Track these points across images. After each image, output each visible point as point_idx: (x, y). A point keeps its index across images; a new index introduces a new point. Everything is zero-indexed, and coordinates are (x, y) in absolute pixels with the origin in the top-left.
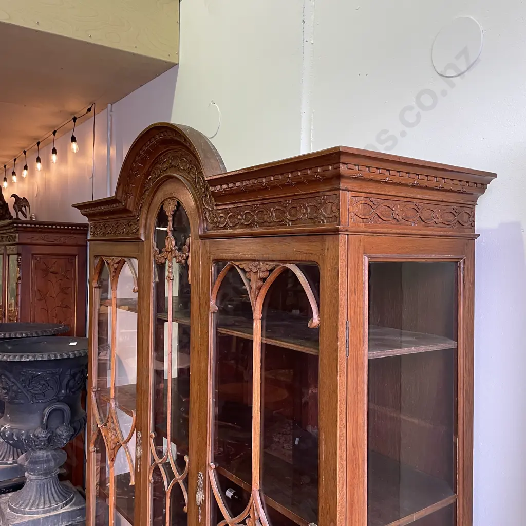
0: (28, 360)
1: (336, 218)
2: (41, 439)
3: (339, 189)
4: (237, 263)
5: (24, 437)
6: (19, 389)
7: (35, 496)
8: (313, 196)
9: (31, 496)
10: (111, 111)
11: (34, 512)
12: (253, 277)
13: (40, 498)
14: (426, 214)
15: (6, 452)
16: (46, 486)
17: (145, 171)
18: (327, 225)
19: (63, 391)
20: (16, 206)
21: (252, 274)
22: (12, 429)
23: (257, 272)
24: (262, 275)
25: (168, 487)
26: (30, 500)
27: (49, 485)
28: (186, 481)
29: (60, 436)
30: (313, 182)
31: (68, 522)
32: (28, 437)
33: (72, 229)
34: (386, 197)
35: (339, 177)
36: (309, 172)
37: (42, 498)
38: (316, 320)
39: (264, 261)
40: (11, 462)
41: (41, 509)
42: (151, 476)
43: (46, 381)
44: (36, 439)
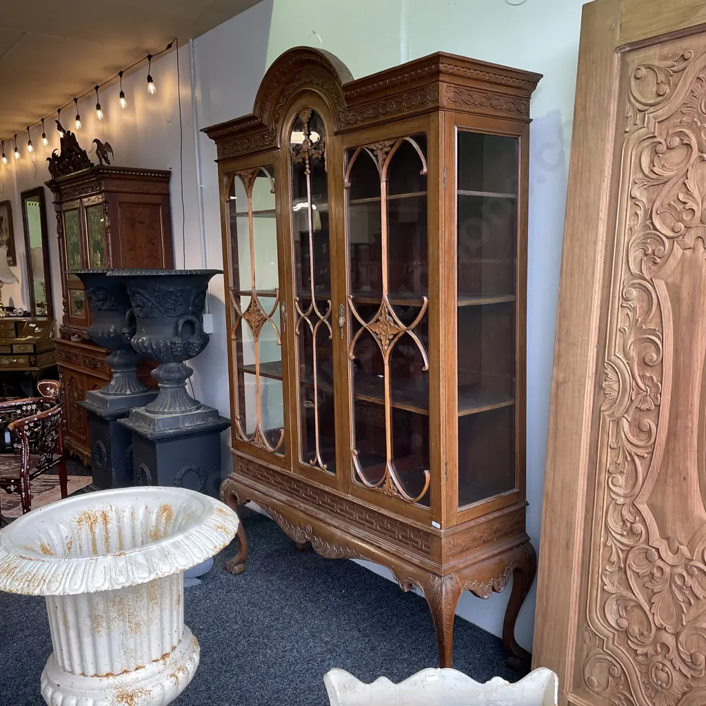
1: (437, 100)
2: (177, 345)
3: (439, 81)
4: (366, 146)
5: (161, 345)
6: (154, 304)
7: (171, 401)
8: (422, 88)
10: (193, 47)
11: (173, 412)
12: (379, 153)
14: (495, 102)
15: (123, 385)
17: (280, 88)
18: (431, 105)
19: (191, 308)
20: (99, 151)
21: (379, 151)
22: (150, 339)
23: (382, 149)
24: (386, 149)
25: (314, 330)
26: (167, 403)
28: (330, 320)
30: (422, 78)
32: (166, 345)
33: (155, 176)
34: (468, 89)
35: (438, 72)
36: (419, 71)
38: (425, 170)
39: (387, 140)
40: (130, 393)
41: (178, 409)
42: (297, 329)
43: (177, 296)
44: (173, 346)
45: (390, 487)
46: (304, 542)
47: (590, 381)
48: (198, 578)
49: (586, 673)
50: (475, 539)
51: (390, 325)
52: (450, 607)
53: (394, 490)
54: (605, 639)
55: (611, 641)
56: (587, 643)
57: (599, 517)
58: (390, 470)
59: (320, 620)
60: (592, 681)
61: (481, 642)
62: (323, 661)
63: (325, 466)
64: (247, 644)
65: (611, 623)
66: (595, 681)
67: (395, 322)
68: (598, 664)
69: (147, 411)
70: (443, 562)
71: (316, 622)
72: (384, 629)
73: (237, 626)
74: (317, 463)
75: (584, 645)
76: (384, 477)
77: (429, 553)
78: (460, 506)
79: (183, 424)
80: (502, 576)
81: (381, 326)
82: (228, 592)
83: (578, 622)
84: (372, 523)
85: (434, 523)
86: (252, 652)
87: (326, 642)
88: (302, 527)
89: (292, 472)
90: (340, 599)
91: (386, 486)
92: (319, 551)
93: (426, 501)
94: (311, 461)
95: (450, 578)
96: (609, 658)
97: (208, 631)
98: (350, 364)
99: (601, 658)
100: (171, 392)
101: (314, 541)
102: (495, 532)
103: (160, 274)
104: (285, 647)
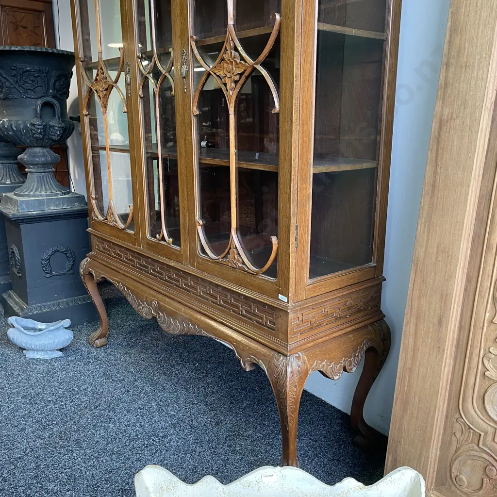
0: (17, 49)
2: (37, 126)
5: (22, 127)
6: (12, 84)
7: (38, 185)
9: (34, 186)
11: (39, 195)
13: (41, 185)
15: (3, 175)
16: (45, 179)
19: (51, 91)
22: (11, 121)
26: (33, 187)
27: (47, 178)
29: (53, 126)
31: (68, 205)
32: (26, 126)
37: (44, 186)
40: (10, 183)
41: (43, 193)
42: (141, 92)
43: (35, 77)
44: (33, 128)
45: (235, 258)
46: (151, 317)
47: (487, 113)
48: (61, 350)
49: (453, 470)
50: (326, 316)
51: (235, 61)
52: (295, 389)
53: (238, 261)
54: (483, 434)
55: (490, 438)
56: (458, 436)
57: (485, 287)
58: (235, 238)
59: (170, 392)
60: (461, 480)
61: (327, 418)
62: (165, 436)
63: (171, 240)
64: (91, 418)
65: (492, 415)
66: (465, 480)
67: (242, 58)
68: (469, 462)
69: (15, 195)
70: (290, 340)
71: (165, 395)
72: (232, 403)
73: (86, 398)
74: (163, 239)
75: (454, 438)
76: (229, 247)
77: (274, 330)
78: (310, 278)
79: (48, 207)
80: (355, 355)
81: (226, 65)
82: (85, 364)
83: (447, 412)
84: (216, 298)
85: (280, 296)
86: (94, 425)
87: (172, 416)
88: (149, 302)
89: (141, 248)
90: (192, 372)
91: (230, 257)
92: (164, 326)
93: (272, 272)
94: (157, 235)
95: (296, 357)
96: (485, 456)
97: (55, 403)
98: (194, 121)
99: (474, 455)
100: (37, 177)
101: (159, 317)
102: (349, 308)
103: (13, 49)
104: (130, 420)
